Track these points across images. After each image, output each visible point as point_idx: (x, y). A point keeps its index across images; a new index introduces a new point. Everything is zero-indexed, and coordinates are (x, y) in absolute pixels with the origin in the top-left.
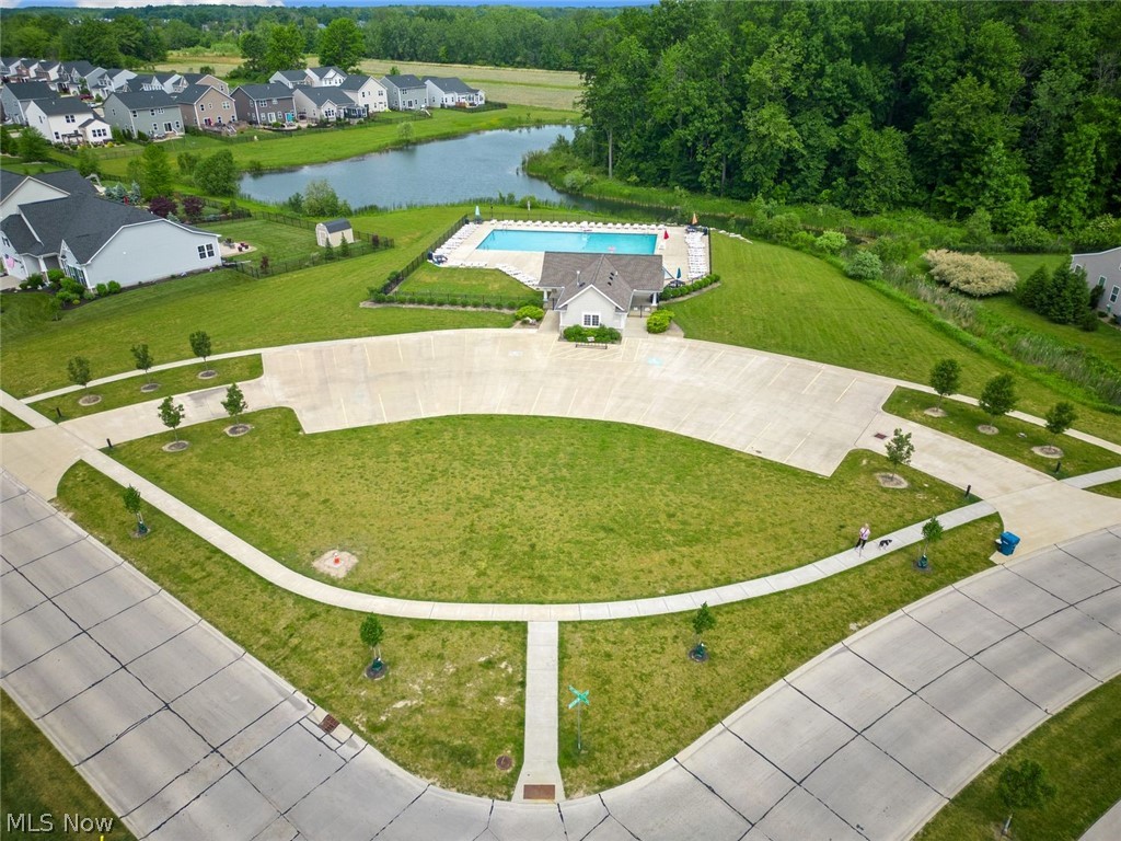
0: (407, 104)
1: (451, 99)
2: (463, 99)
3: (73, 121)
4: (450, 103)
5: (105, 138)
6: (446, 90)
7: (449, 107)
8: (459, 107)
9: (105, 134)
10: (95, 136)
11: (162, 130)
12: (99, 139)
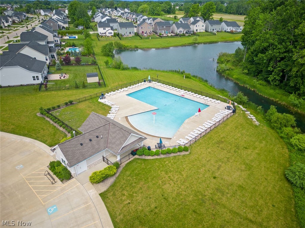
0: (212, 30)
1: (229, 29)
2: (234, 29)
3: (105, 29)
4: (229, 30)
5: (111, 35)
6: (228, 26)
7: (228, 32)
8: (232, 32)
9: (112, 34)
10: (109, 34)
11: (128, 33)
12: (110, 35)
